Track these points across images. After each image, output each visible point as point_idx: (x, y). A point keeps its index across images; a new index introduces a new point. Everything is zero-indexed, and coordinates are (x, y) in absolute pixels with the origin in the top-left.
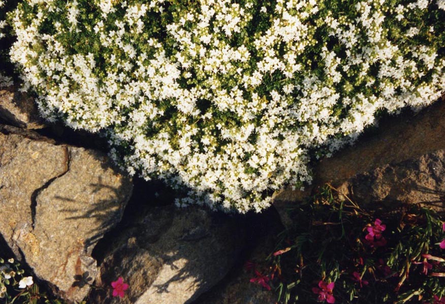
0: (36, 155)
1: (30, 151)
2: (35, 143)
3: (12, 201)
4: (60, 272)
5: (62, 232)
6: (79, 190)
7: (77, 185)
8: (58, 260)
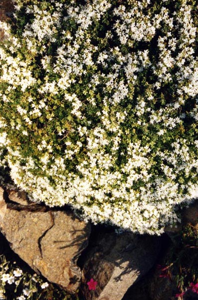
0: (36, 220)
1: (33, 218)
2: (34, 214)
3: (29, 246)
4: (61, 277)
5: (58, 257)
6: (62, 234)
7: (60, 232)
8: (58, 272)
